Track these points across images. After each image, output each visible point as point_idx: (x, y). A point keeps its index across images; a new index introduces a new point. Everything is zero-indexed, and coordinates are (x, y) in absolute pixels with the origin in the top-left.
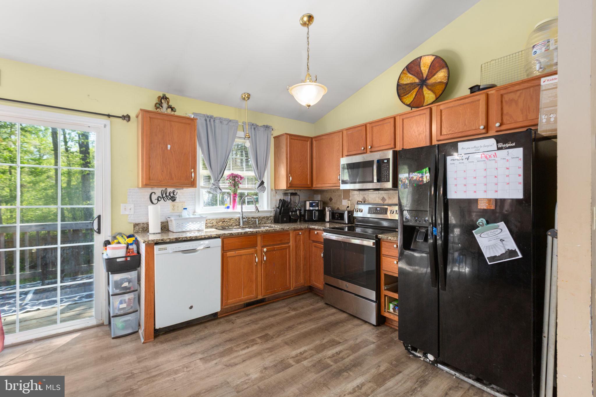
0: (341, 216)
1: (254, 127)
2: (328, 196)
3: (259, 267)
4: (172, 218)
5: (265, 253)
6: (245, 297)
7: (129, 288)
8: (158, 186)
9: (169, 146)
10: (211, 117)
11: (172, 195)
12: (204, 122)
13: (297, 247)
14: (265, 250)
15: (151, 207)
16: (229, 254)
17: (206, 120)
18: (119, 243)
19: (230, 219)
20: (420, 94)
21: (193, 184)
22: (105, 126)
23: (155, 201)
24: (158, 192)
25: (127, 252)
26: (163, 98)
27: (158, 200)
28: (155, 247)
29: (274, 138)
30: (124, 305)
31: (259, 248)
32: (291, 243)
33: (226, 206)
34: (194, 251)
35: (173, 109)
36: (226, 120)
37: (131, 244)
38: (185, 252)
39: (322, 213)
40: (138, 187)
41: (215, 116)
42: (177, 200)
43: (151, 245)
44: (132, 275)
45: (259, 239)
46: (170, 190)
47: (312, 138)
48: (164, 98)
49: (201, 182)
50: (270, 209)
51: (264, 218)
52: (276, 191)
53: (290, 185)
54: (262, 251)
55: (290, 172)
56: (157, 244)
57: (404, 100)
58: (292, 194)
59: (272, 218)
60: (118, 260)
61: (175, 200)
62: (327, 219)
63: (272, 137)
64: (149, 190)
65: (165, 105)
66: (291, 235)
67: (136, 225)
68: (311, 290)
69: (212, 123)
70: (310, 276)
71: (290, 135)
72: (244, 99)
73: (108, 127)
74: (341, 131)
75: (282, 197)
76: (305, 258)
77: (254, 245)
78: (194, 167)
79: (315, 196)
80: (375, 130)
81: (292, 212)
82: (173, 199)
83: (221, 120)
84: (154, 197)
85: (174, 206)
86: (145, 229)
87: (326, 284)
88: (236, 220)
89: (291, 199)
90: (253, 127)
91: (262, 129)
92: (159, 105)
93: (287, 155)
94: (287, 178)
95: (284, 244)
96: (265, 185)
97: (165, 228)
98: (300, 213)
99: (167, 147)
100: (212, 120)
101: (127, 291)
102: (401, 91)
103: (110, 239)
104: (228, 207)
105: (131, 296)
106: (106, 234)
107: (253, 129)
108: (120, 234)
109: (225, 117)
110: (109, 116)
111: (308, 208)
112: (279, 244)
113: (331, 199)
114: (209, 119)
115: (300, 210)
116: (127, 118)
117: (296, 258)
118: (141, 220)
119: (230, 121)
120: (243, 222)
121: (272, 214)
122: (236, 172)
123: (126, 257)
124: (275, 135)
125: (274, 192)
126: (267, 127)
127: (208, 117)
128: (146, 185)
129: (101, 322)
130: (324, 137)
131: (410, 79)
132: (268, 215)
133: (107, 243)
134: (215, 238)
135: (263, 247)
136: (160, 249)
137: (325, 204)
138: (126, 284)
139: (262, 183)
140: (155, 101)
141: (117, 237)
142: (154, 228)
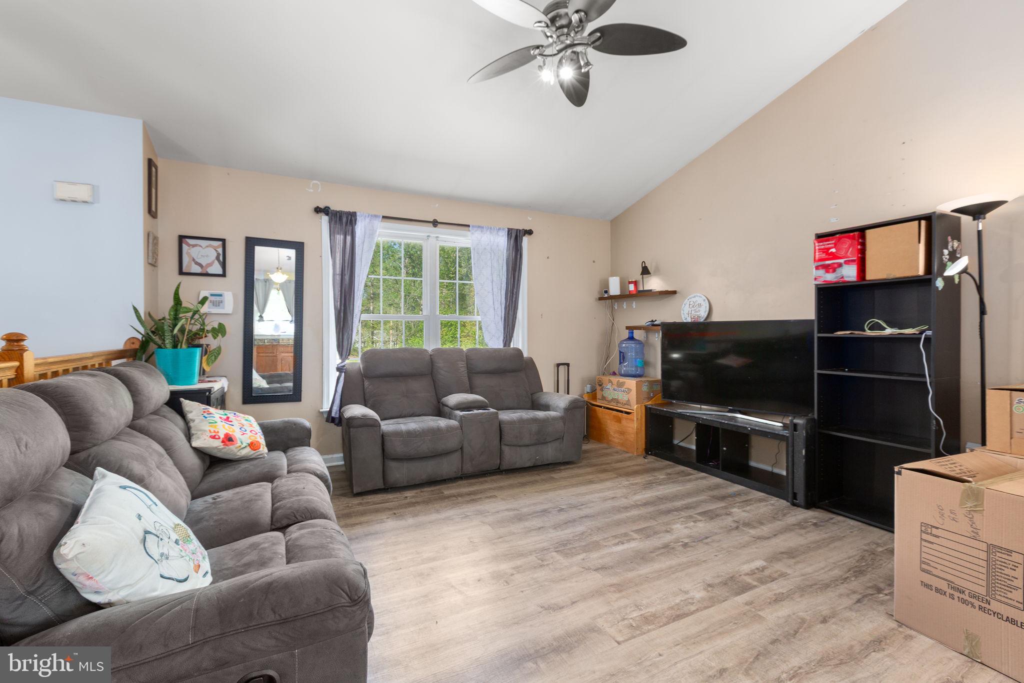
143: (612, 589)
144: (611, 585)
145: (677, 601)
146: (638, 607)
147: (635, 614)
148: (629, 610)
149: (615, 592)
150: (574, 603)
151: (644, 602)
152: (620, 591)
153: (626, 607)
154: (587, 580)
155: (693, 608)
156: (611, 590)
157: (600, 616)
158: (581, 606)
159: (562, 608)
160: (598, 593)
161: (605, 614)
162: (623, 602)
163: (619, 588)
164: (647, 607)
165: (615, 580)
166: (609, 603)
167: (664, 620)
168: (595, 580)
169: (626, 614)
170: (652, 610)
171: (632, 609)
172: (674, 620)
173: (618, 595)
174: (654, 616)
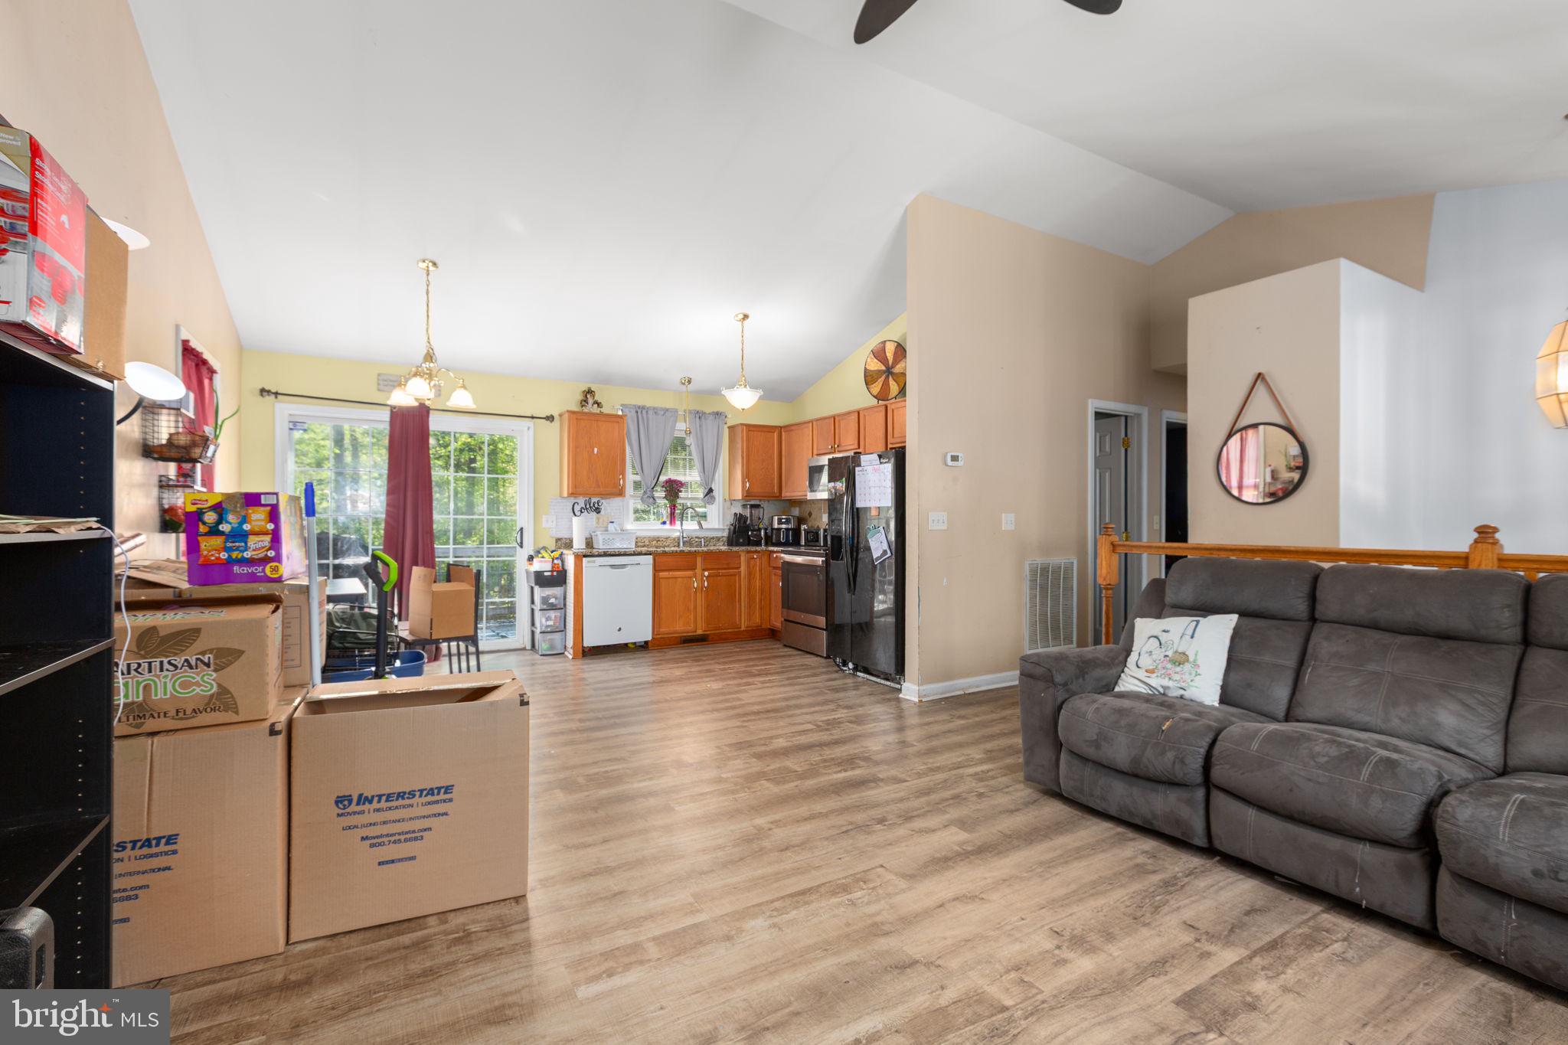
0: (817, 534)
1: (700, 415)
2: (807, 509)
3: (699, 595)
4: (598, 533)
5: (707, 577)
6: (681, 627)
7: (555, 605)
8: (584, 494)
9: (596, 450)
10: (643, 408)
11: (596, 506)
12: (635, 414)
13: (750, 574)
14: (706, 573)
15: (575, 519)
16: (662, 574)
17: (637, 412)
18: (543, 557)
19: (667, 538)
20: (886, 385)
21: (621, 493)
22: (529, 429)
23: (578, 513)
24: (581, 501)
25: (553, 567)
26: (588, 392)
27: (581, 512)
28: (584, 559)
29: (729, 427)
30: (551, 623)
31: (698, 571)
32: (743, 569)
33: (661, 521)
34: (623, 566)
35: (599, 404)
36: (662, 409)
37: (557, 558)
38: (612, 566)
39: (796, 532)
40: (562, 497)
41: (648, 404)
42: (602, 512)
43: (579, 557)
44: (557, 591)
45: (699, 560)
46: (594, 500)
47: (781, 427)
48: (590, 392)
49: (629, 490)
50: (721, 527)
51: (713, 538)
52: (732, 501)
53: (748, 495)
54: (703, 576)
55: (747, 476)
56: (585, 556)
57: (872, 390)
58: (753, 506)
59: (725, 539)
60: (546, 574)
61: (599, 512)
62: (803, 542)
63: (726, 426)
64: (573, 500)
65: (590, 401)
66: (742, 558)
67: (558, 540)
68: (773, 634)
69: (645, 415)
70: (770, 616)
71: (746, 425)
72: (684, 384)
73: (532, 430)
74: (812, 422)
75: (738, 510)
76: (762, 592)
77: (693, 568)
78: (623, 473)
79: (792, 509)
80: (843, 423)
81: (752, 531)
82: (598, 511)
83: (656, 410)
84: (577, 508)
85: (598, 519)
86: (569, 545)
87: (786, 620)
88: (674, 539)
89: (751, 513)
90: (697, 416)
91: (711, 417)
92: (584, 402)
93: (743, 452)
94: (744, 483)
95: (733, 568)
96: (715, 493)
97: (589, 543)
98: (766, 533)
99: (593, 450)
100: (644, 412)
101: (553, 607)
102: (869, 378)
103: (532, 553)
104: (664, 523)
105: (558, 613)
106: (529, 548)
107: (698, 419)
108: (544, 548)
109: (660, 406)
110: (533, 417)
111: (776, 526)
112: (725, 569)
113: (810, 514)
114: (640, 410)
115: (766, 529)
116: (550, 418)
117: (749, 589)
118: (564, 535)
119: (667, 410)
120: (684, 543)
121: (726, 534)
122: (674, 477)
123: (552, 571)
124: (729, 424)
125: (728, 503)
126: (718, 414)
127: (639, 407)
128: (572, 494)
129: (523, 646)
130: (793, 428)
131: (875, 365)
132: (719, 534)
133: (531, 558)
134: (646, 554)
135: (704, 570)
136: (589, 562)
137: (801, 520)
138: (552, 600)
139: (711, 490)
140: (580, 397)
141: (542, 551)
142: (579, 544)
143: (886, 928)
144: (887, 934)
145: (795, 912)
146: (853, 903)
147: (859, 894)
148: (866, 900)
149: (882, 923)
150: (941, 906)
151: (843, 909)
152: (875, 924)
153: (869, 903)
154: (929, 942)
155: (777, 904)
156: (889, 925)
157: (903, 891)
158: (930, 902)
159: (956, 899)
160: (907, 921)
161: (897, 894)
162: (873, 908)
163: (876, 930)
164: (840, 904)
165: (882, 944)
166: (892, 908)
167: (822, 890)
168: (915, 944)
169: (869, 895)
170: (834, 900)
171: (860, 901)
172: (810, 889)
173: (879, 919)
174: (834, 893)
